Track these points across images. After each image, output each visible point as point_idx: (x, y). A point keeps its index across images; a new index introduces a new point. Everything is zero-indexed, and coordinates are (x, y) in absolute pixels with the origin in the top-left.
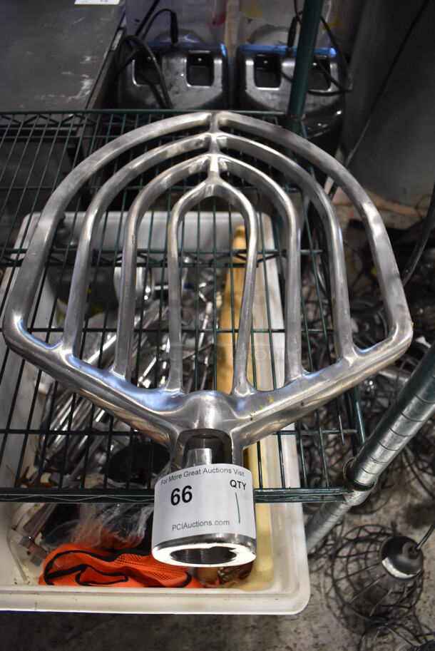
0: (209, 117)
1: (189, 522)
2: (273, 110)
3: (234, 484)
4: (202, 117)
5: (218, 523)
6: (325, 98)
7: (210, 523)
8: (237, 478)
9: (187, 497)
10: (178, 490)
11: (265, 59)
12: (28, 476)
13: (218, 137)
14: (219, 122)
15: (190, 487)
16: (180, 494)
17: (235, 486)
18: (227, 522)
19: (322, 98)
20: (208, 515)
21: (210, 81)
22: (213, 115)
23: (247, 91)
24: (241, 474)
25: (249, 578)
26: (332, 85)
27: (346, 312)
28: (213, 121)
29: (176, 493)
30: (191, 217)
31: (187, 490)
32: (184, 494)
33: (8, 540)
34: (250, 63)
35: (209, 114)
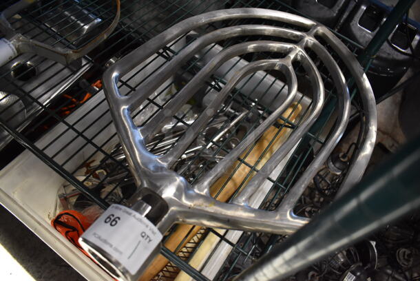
0: (313, 25)
1: (103, 237)
2: (360, 44)
3: (143, 235)
4: (308, 22)
5: (116, 250)
6: (399, 54)
7: (111, 246)
8: (148, 233)
9: (114, 223)
10: (113, 216)
11: (375, 10)
12: (92, 165)
13: (310, 40)
14: (317, 31)
15: (119, 218)
16: (113, 218)
17: (143, 237)
18: (121, 253)
19: (396, 53)
20: (115, 241)
21: (331, 6)
22: (317, 26)
23: (351, 24)
24: (153, 233)
26: (409, 49)
27: (303, 186)
28: (314, 29)
29: (111, 217)
30: (261, 74)
31: (117, 219)
32: (114, 220)
33: (59, 190)
34: (364, 8)
35: (315, 24)
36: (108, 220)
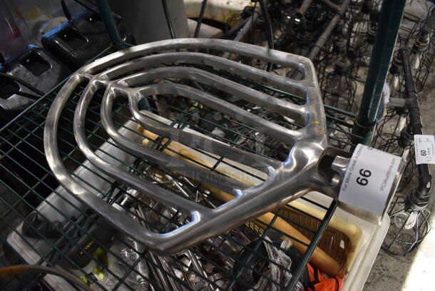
1: (385, 178)
7: (391, 167)
9: (367, 174)
10: (359, 178)
15: (362, 170)
16: (362, 177)
20: (385, 166)
25: (353, 243)
29: (359, 181)
31: (363, 172)
32: (364, 175)
36: (364, 182)
